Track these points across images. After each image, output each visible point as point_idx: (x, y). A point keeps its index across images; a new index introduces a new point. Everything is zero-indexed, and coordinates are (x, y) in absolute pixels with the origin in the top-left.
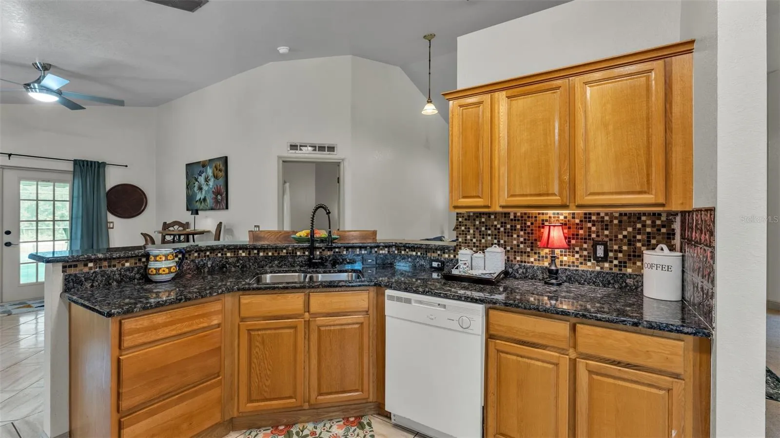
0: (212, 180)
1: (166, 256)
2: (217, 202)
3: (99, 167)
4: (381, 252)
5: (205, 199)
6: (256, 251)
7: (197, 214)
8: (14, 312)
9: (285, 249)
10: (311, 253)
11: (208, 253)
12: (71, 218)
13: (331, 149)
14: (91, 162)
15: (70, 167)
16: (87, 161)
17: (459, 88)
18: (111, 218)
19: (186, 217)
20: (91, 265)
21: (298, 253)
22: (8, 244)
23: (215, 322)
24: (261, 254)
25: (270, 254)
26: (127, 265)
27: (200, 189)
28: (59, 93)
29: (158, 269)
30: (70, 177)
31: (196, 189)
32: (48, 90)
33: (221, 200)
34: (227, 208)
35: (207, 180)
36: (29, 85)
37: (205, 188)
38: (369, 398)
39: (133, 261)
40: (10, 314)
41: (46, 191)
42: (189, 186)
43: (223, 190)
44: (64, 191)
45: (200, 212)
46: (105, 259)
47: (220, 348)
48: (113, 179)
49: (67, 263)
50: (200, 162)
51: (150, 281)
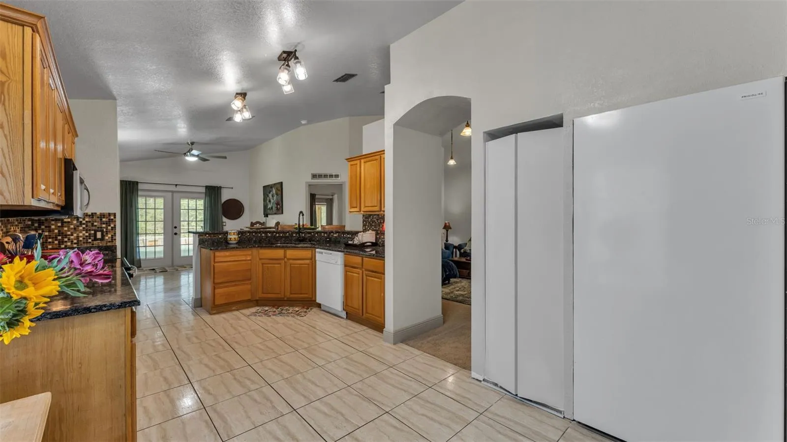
0: (275, 196)
1: (234, 233)
2: (277, 209)
3: (218, 189)
4: (335, 235)
5: (272, 208)
6: (275, 234)
7: (267, 216)
8: (179, 269)
9: (288, 232)
10: (299, 235)
11: (254, 234)
12: (204, 219)
13: (337, 176)
14: (214, 187)
15: (203, 190)
16: (212, 186)
17: (364, 154)
18: (225, 219)
19: (262, 219)
20: (207, 235)
21: (294, 235)
22: (176, 234)
23: (249, 259)
24: (277, 235)
25: (281, 235)
26: (220, 236)
27: (270, 201)
28: (198, 156)
29: (230, 238)
30: (204, 195)
31: (268, 201)
32: (193, 155)
33: (279, 209)
34: (282, 213)
35: (273, 196)
36: (185, 154)
37: (272, 201)
38: (312, 298)
39: (222, 235)
40: (177, 270)
41: (192, 203)
42: (265, 200)
43: (280, 203)
44: (201, 203)
45: (269, 216)
46: (212, 234)
47: (251, 269)
48: (226, 196)
49: (200, 234)
50: (269, 185)
51: (229, 244)
